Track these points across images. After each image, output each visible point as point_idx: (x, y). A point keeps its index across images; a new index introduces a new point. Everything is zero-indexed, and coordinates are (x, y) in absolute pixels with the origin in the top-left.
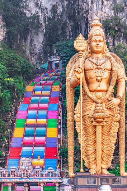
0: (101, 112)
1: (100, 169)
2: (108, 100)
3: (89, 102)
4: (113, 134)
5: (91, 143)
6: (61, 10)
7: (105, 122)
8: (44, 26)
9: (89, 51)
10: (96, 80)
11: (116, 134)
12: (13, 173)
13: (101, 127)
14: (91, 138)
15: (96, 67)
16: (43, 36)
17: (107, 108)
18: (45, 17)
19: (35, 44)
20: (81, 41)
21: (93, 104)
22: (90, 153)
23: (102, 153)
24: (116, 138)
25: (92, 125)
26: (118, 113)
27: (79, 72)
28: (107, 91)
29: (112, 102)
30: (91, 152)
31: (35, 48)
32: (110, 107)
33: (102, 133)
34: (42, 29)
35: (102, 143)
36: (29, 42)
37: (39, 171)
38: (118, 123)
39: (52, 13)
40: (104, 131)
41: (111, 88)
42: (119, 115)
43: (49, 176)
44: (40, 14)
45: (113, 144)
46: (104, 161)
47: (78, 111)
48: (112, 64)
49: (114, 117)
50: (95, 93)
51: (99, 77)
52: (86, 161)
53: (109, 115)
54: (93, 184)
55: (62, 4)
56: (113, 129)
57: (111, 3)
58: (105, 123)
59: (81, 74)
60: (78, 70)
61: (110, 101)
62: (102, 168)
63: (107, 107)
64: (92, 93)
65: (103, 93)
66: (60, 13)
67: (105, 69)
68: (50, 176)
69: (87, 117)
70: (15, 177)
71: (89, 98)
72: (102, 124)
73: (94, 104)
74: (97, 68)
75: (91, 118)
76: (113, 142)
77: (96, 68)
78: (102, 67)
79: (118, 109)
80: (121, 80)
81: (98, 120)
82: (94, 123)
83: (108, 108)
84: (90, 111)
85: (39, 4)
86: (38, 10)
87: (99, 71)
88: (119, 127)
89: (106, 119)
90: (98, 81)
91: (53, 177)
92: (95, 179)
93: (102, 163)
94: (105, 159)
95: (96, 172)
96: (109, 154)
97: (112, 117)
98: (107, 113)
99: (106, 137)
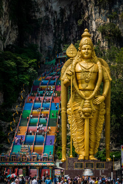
1: (88, 155)
2: (95, 97)
3: (78, 99)
4: (99, 125)
5: (80, 133)
6: (69, 14)
7: (93, 115)
8: (53, 27)
9: (80, 56)
10: (84, 81)
11: (102, 125)
12: (14, 158)
13: (88, 119)
16: (52, 36)
17: (94, 104)
18: (54, 20)
19: (45, 43)
20: (72, 49)
21: (82, 101)
22: (79, 142)
23: (90, 142)
24: (102, 129)
25: (81, 118)
27: (70, 75)
28: (94, 90)
29: (98, 99)
31: (45, 46)
32: (96, 103)
34: (52, 30)
35: (90, 133)
36: (40, 41)
37: (35, 157)
38: (104, 116)
39: (60, 16)
40: (91, 123)
43: (44, 161)
44: (50, 17)
47: (70, 106)
49: (100, 111)
50: (84, 92)
52: (76, 148)
53: (95, 110)
54: (80, 168)
55: (69, 8)
56: (100, 121)
57: (107, 11)
59: (72, 76)
60: (69, 73)
61: (96, 98)
62: (89, 154)
63: (93, 103)
65: (91, 92)
66: (68, 16)
67: (92, 72)
68: (45, 160)
69: (77, 111)
70: (15, 162)
71: (79, 96)
75: (80, 112)
76: (99, 132)
77: (85, 71)
79: (104, 105)
80: (106, 81)
81: (86, 114)
82: (82, 116)
84: (79, 106)
85: (49, 8)
86: (48, 14)
89: (93, 113)
90: (86, 82)
91: (47, 162)
92: (82, 163)
93: (89, 150)
94: (92, 146)
95: (84, 158)
96: (96, 142)
97: (98, 111)
98: (94, 108)
99: (93, 128)
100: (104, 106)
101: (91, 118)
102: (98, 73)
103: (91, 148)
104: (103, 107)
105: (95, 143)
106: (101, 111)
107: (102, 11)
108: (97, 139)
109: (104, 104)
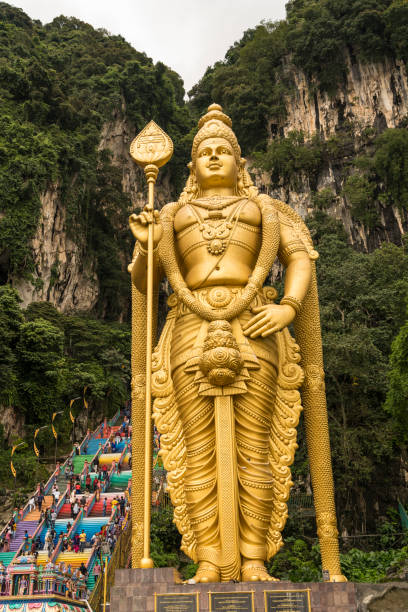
0: (224, 345)
2: (251, 310)
4: (281, 429)
5: (199, 461)
7: (246, 381)
10: (206, 251)
11: (293, 431)
14: (200, 443)
15: (205, 214)
17: (248, 336)
20: (151, 138)
21: (200, 327)
22: (196, 501)
23: (241, 498)
24: (293, 444)
25: (199, 397)
26: (294, 362)
27: (144, 222)
28: (245, 284)
29: (264, 316)
30: (198, 497)
32: (258, 331)
33: (236, 423)
35: (239, 461)
38: (297, 393)
40: (241, 416)
41: (259, 273)
42: (298, 368)
43: (15, 592)
45: (283, 468)
46: (251, 530)
47: (160, 363)
48: (260, 209)
49: (281, 375)
50: (205, 292)
51: (215, 241)
52: (186, 532)
53: (257, 361)
56: (281, 413)
58: (245, 387)
59: (150, 227)
61: (257, 313)
62: (242, 556)
63: (247, 332)
64: (195, 293)
65: (234, 290)
67: (234, 219)
68: (22, 590)
69: (181, 373)
71: (188, 311)
72: (234, 392)
73: (205, 326)
74: (211, 218)
75: (194, 373)
76: (283, 458)
77: (207, 216)
78: (225, 212)
79: (293, 348)
80: (295, 255)
82: (203, 387)
83: (252, 335)
84: (189, 350)
87: (217, 223)
88: (301, 407)
90: (214, 254)
91: (30, 597)
92: (193, 597)
93: (241, 537)
94: (251, 521)
95: (220, 574)
96: (271, 503)
97: (271, 368)
98: (250, 352)
99: (252, 440)
100: (297, 355)
101: (240, 392)
102: (260, 226)
103: (248, 528)
104: (291, 356)
105: (268, 507)
106: (286, 371)
107: (294, 197)
108: (276, 490)
109: (297, 346)
